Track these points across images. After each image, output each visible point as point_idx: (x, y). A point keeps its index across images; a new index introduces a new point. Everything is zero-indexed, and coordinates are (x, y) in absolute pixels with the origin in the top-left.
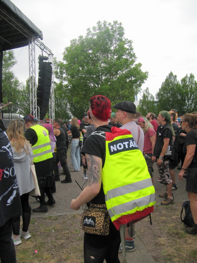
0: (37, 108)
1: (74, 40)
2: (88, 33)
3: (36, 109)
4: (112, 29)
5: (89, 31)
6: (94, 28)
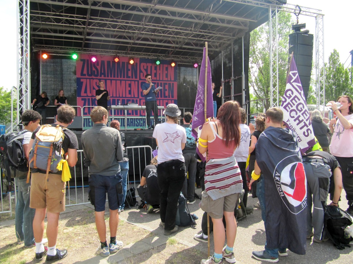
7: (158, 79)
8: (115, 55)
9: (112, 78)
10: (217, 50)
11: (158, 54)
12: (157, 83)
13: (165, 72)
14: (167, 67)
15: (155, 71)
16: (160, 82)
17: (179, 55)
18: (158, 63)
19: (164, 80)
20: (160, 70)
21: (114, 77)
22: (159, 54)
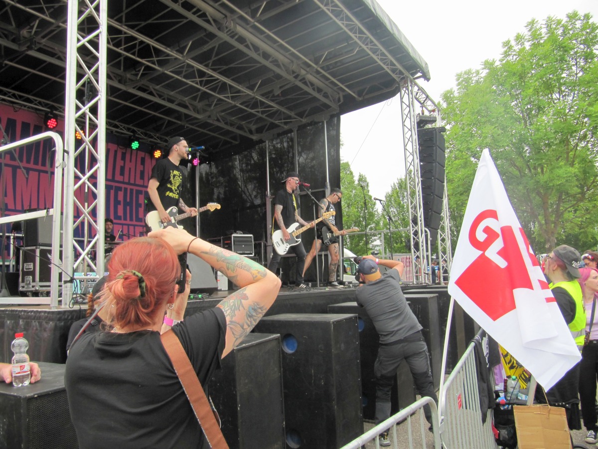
0: (426, 232)
1: (465, 73)
2: (505, 52)
3: (424, 235)
4: (564, 34)
5: (509, 48)
6: (519, 38)
7: (126, 180)
8: (47, 113)
9: (31, 166)
10: (255, 137)
11: (133, 128)
12: (125, 188)
13: (140, 168)
14: (143, 156)
15: (122, 163)
16: (129, 187)
17: (167, 136)
18: (135, 145)
19: (136, 183)
20: (131, 161)
21: (36, 163)
22: (135, 129)
